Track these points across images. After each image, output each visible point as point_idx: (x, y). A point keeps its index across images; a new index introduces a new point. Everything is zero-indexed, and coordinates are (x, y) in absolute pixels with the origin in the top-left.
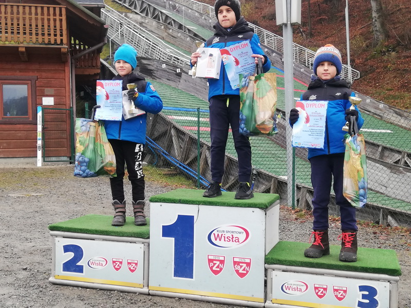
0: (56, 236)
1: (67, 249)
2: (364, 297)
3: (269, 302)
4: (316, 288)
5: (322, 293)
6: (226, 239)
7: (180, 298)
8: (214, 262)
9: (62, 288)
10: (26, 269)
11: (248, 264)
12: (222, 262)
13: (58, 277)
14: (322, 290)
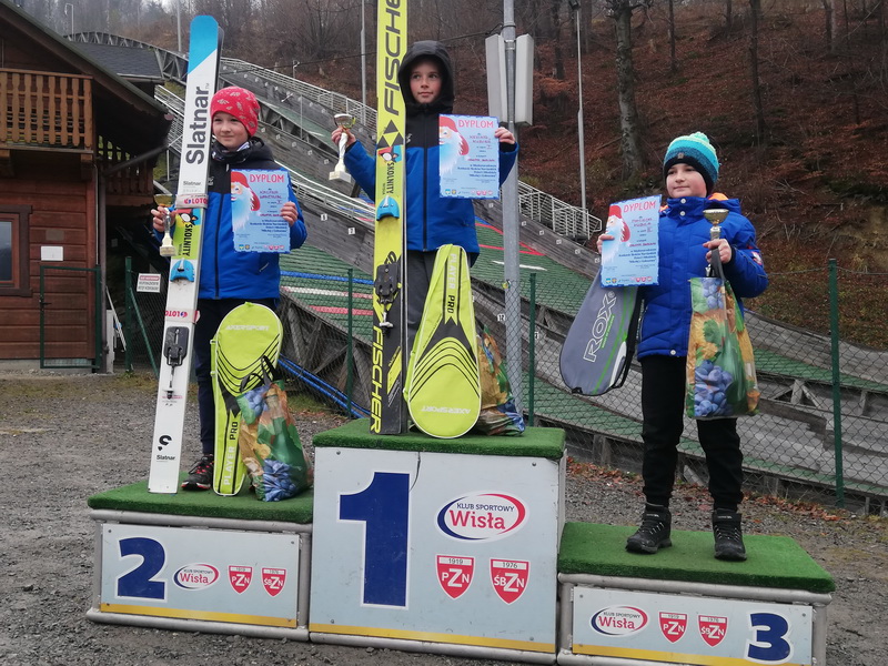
0: (105, 520)
1: (128, 547)
2: (761, 636)
3: (566, 651)
4: (663, 621)
5: (676, 630)
6: (477, 522)
7: (377, 648)
8: (451, 570)
9: (117, 631)
10: (30, 589)
11: (523, 574)
12: (468, 570)
13: (108, 609)
14: (676, 624)
